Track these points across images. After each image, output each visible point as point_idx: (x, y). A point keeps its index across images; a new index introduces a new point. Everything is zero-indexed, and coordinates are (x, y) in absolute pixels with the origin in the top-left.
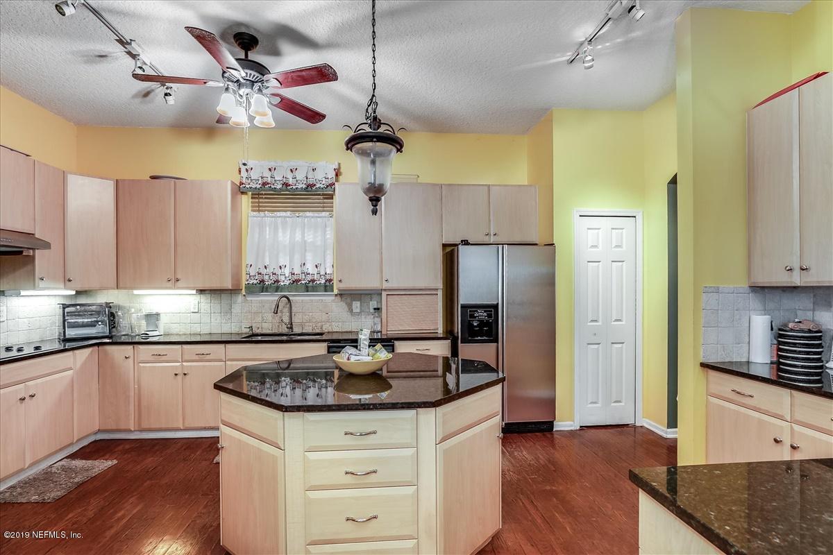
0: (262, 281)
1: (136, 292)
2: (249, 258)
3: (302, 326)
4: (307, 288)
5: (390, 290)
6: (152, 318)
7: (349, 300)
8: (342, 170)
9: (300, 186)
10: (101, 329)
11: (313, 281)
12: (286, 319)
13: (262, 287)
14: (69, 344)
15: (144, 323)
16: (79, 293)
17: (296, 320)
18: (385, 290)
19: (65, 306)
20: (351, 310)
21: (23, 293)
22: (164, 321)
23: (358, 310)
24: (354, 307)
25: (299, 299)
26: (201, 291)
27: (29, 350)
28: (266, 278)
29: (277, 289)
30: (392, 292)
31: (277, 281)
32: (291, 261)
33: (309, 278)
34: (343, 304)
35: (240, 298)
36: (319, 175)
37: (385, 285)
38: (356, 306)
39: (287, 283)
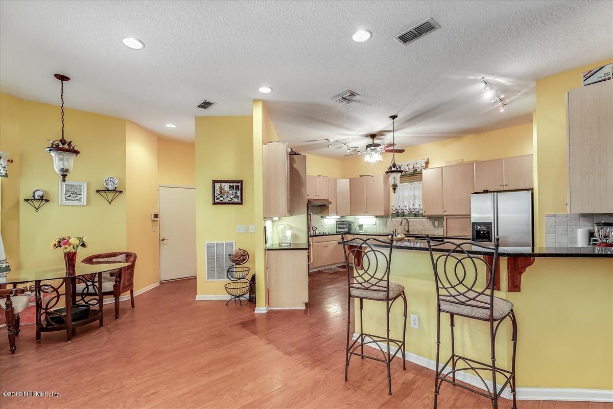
0: (398, 212)
1: (357, 217)
2: (392, 203)
3: (413, 231)
4: (415, 215)
5: (447, 216)
6: (361, 226)
7: (433, 220)
8: (430, 161)
9: (411, 171)
10: (346, 230)
11: (418, 212)
12: (406, 229)
13: (397, 215)
14: (338, 233)
15: (358, 228)
16: (342, 217)
17: (410, 229)
18: (445, 216)
19: (337, 222)
20: (434, 225)
21: (327, 217)
22: (365, 227)
23: (437, 225)
24: (435, 223)
25: (412, 220)
26: (377, 217)
27: (327, 234)
28: (399, 211)
29: (403, 215)
30: (449, 217)
31: (404, 212)
32: (409, 203)
33: (417, 210)
34: (431, 222)
35: (390, 219)
36: (418, 166)
37: (445, 214)
38: (437, 223)
39: (408, 212)
